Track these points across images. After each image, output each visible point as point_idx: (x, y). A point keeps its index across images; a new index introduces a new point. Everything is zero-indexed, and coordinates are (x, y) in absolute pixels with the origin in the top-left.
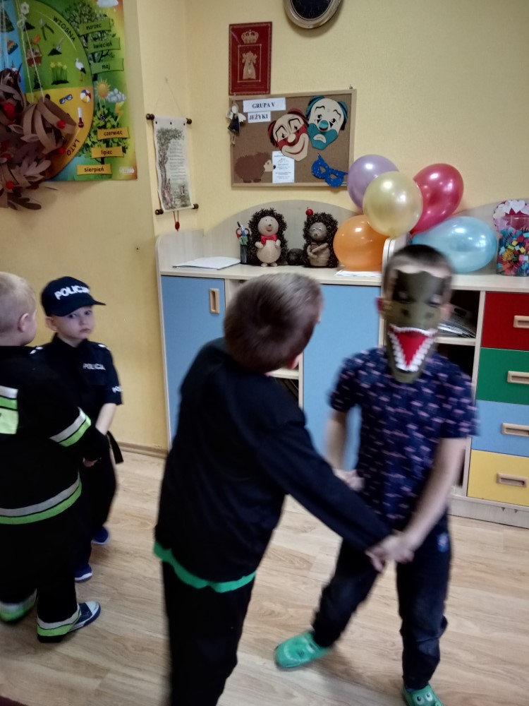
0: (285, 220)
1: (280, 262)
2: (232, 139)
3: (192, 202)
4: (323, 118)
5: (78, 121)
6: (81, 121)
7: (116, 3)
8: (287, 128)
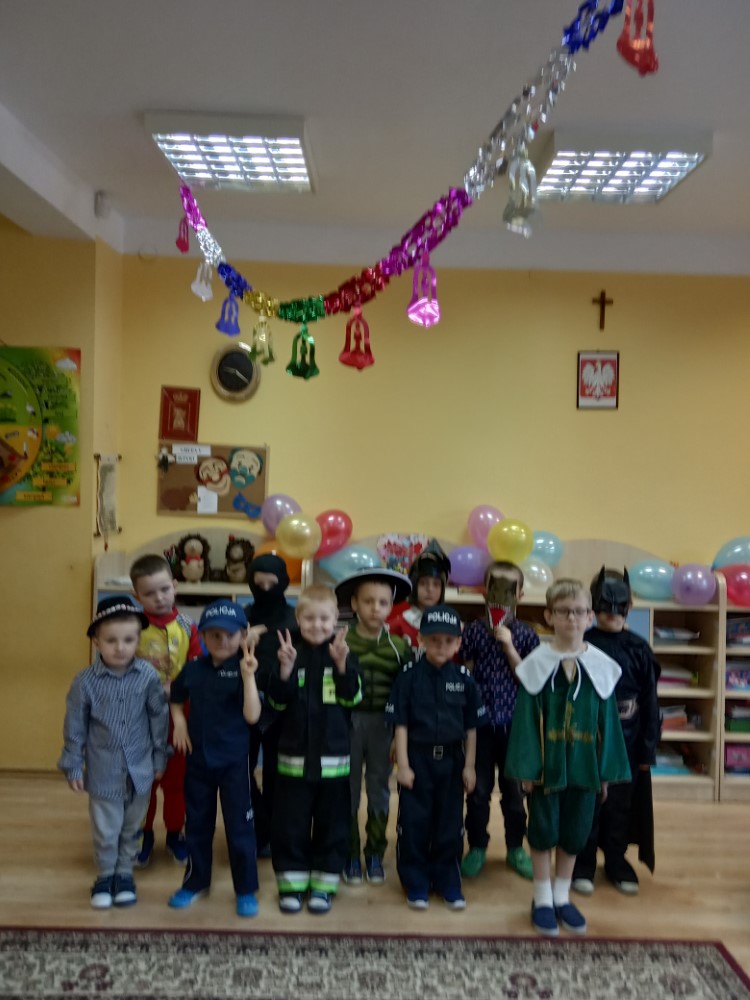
0: (210, 542)
1: (203, 579)
2: (159, 475)
3: (117, 525)
4: (243, 465)
5: (22, 454)
6: (25, 454)
7: (74, 366)
8: (211, 469)
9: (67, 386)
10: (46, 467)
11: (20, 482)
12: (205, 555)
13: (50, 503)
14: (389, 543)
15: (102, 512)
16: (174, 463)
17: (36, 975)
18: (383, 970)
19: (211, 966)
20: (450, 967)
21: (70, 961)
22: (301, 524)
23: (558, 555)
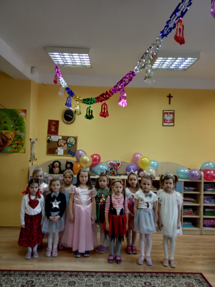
0: (61, 163)
1: (59, 173)
2: (47, 144)
3: (36, 158)
4: (71, 141)
5: (10, 139)
6: (10, 138)
7: (25, 114)
8: (62, 143)
9: (22, 120)
10: (16, 142)
11: (9, 146)
12: (59, 167)
13: (17, 152)
14: (111, 163)
15: (31, 154)
16: (51, 141)
17: (14, 283)
18: (109, 281)
19: (62, 281)
20: (128, 280)
21: (23, 279)
22: (87, 158)
23: (157, 166)
